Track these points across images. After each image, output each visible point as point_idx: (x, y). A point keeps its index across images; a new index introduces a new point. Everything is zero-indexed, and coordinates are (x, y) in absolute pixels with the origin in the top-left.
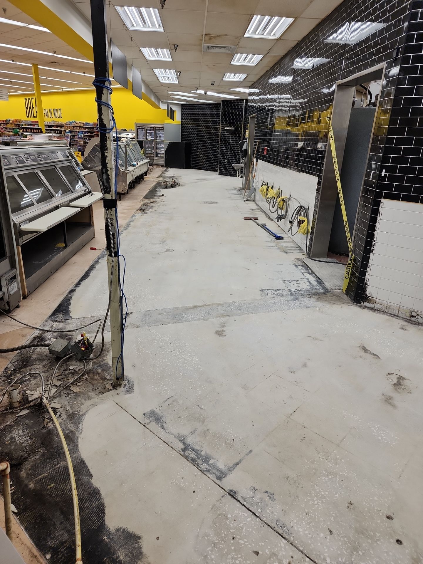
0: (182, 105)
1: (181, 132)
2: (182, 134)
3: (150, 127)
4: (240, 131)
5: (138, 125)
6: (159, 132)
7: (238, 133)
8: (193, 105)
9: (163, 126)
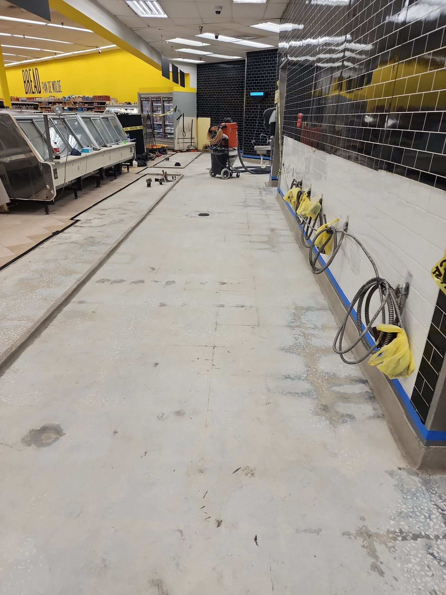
0: (199, 66)
1: (197, 104)
3: (156, 98)
4: (272, 97)
5: (142, 96)
6: (168, 104)
7: (270, 100)
8: (212, 64)
9: (172, 95)
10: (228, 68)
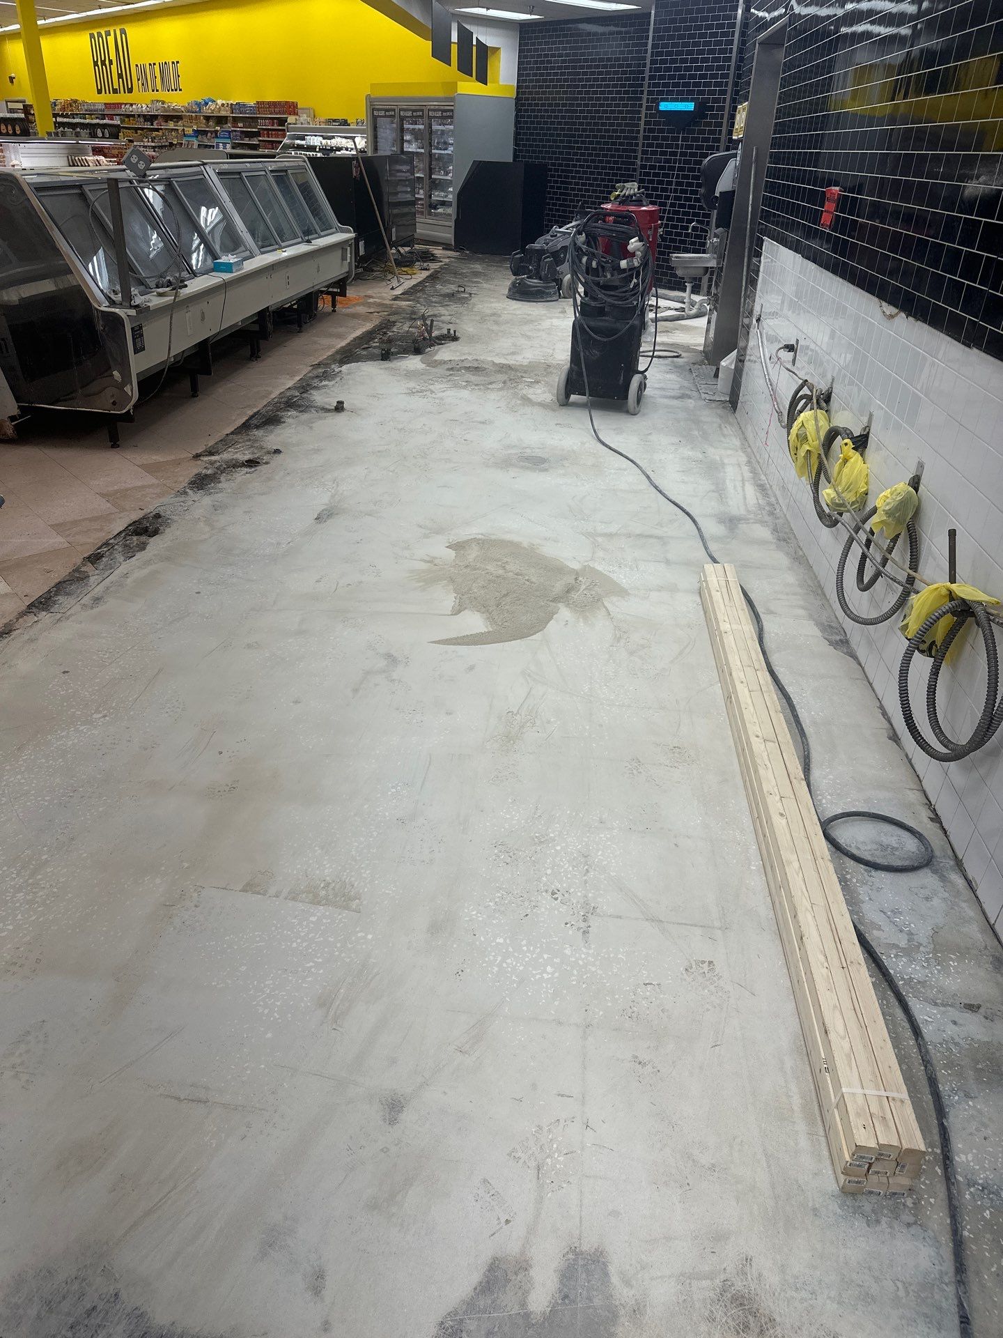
0: (523, 27)
1: (516, 126)
2: (517, 134)
3: (414, 111)
4: (715, 117)
5: (378, 105)
6: (441, 127)
7: (709, 124)
8: (559, 22)
9: (452, 104)
10: (603, 34)
